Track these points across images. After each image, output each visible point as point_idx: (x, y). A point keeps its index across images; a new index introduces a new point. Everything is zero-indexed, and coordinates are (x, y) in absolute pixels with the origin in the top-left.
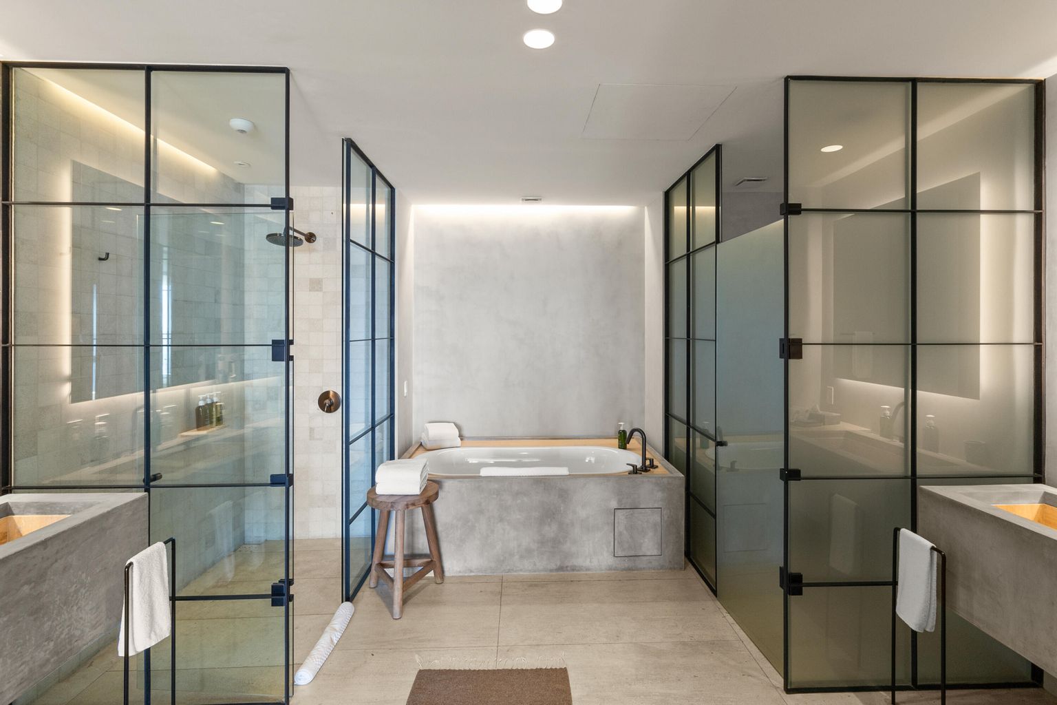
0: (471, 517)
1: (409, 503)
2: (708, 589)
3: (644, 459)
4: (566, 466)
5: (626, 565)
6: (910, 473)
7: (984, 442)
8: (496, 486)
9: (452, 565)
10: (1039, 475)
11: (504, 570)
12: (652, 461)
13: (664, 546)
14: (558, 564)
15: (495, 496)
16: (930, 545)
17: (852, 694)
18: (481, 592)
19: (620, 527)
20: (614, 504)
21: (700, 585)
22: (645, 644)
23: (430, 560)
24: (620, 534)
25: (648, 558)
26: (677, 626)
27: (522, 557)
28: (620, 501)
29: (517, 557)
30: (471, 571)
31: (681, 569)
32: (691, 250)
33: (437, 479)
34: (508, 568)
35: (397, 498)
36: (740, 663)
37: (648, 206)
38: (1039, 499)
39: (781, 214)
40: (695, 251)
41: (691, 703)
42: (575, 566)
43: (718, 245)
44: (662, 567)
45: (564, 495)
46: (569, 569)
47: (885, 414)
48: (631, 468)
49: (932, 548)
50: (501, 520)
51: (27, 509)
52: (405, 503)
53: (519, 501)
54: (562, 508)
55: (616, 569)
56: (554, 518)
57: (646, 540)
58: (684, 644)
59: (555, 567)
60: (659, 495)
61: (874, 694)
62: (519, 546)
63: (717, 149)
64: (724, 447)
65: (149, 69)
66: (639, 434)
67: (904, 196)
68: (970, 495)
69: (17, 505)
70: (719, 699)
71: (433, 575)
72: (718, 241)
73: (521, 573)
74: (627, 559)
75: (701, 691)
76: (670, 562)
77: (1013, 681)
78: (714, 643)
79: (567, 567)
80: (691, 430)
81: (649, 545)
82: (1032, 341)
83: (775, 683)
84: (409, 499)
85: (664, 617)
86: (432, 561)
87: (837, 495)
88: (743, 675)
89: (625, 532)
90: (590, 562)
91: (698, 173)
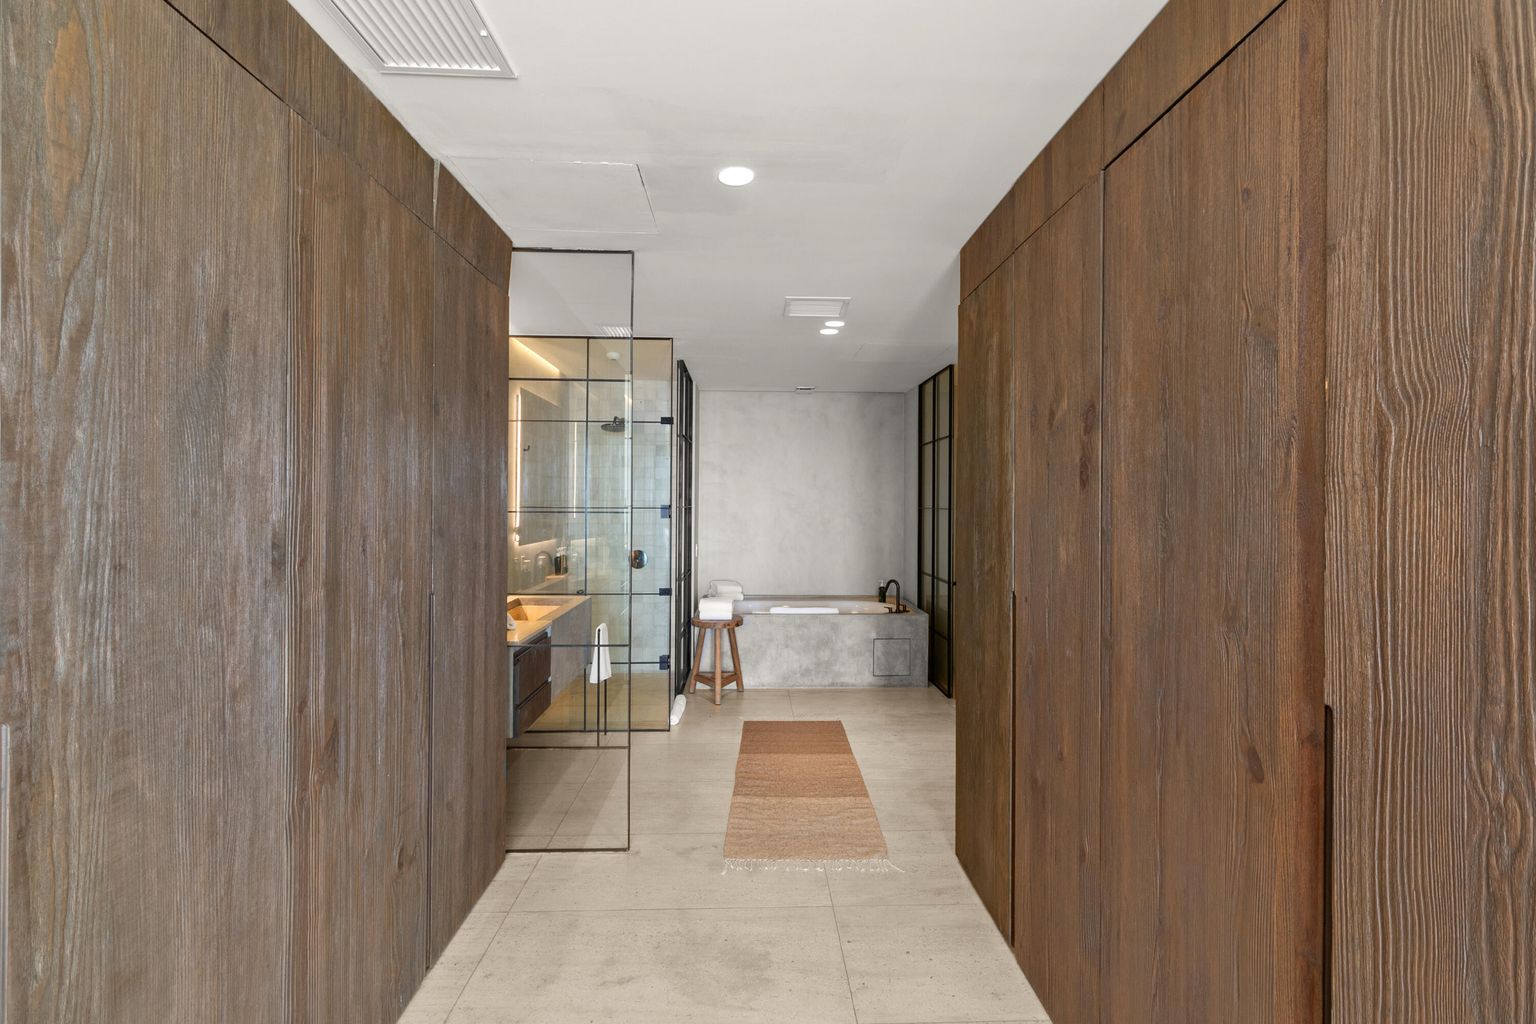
0: (764, 644)
1: (720, 627)
2: (944, 696)
3: (898, 605)
5: (883, 682)
8: (783, 620)
9: (749, 681)
11: (790, 685)
12: (905, 607)
13: (912, 668)
14: (831, 680)
15: (782, 628)
18: (774, 695)
19: (879, 653)
20: (873, 635)
21: (939, 694)
24: (879, 659)
25: (899, 677)
27: (802, 675)
28: (878, 633)
29: (798, 675)
30: (763, 686)
31: (925, 686)
32: (935, 439)
33: (743, 609)
34: (792, 683)
40: (939, 439)
42: (843, 683)
43: (951, 439)
44: (910, 685)
45: (835, 628)
46: (838, 685)
48: (887, 610)
50: (787, 646)
51: (529, 602)
52: (718, 626)
53: (800, 632)
54: (833, 638)
55: (874, 686)
56: (827, 646)
57: (898, 664)
59: (828, 683)
60: (911, 629)
62: (800, 667)
63: (951, 367)
65: (589, 338)
66: (895, 584)
69: (524, 600)
71: (735, 688)
72: (950, 436)
73: (803, 688)
74: (883, 678)
76: (915, 680)
79: (837, 683)
80: (936, 580)
81: (901, 669)
84: (720, 623)
86: (734, 675)
89: (882, 656)
90: (855, 680)
91: (941, 376)
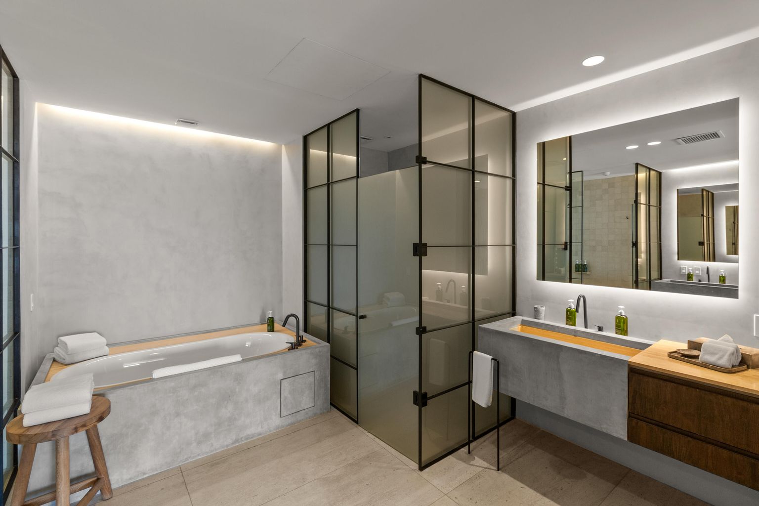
0: (143, 420)
1: (79, 425)
2: (350, 420)
3: (298, 336)
4: (238, 354)
5: (290, 421)
6: (471, 320)
7: (489, 298)
8: (173, 384)
9: (121, 475)
10: (514, 312)
11: (181, 461)
12: (302, 337)
13: (316, 398)
14: (235, 437)
15: (171, 394)
16: (491, 357)
17: (450, 456)
18: (162, 489)
19: (285, 393)
20: (280, 376)
21: (344, 419)
22: (326, 476)
23: (95, 479)
24: (286, 398)
25: (305, 411)
26: (341, 454)
27: (199, 443)
28: (285, 373)
29: (194, 444)
30: (145, 474)
31: (328, 412)
32: (330, 182)
33: (102, 392)
34: (186, 457)
35: (59, 424)
36: (389, 463)
37: (285, 145)
38: (520, 323)
39: (417, 162)
40: (337, 182)
41: (372, 505)
42: (249, 435)
43: (359, 179)
44: (315, 414)
45: (238, 378)
46: (243, 439)
47: (439, 288)
48: (290, 345)
49: (492, 359)
50: (178, 415)
52: (74, 427)
53: (196, 393)
54: (237, 390)
55: (282, 427)
56: (230, 400)
57: (304, 398)
58: (351, 465)
59: (231, 442)
60: (314, 361)
61: (459, 451)
62: (197, 433)
63: (357, 111)
64: (364, 319)
66: (293, 317)
67: (467, 158)
68: (500, 326)
70: (388, 493)
72: (358, 177)
73: (200, 457)
74: (290, 416)
75: (375, 493)
76: (321, 409)
77: (506, 419)
78: (369, 457)
79: (241, 438)
80: (331, 309)
81: (306, 401)
82: (511, 244)
83: (412, 467)
84: (76, 421)
85: (330, 451)
86: (98, 479)
87: (432, 339)
88: (394, 470)
89: (289, 396)
90: (262, 428)
91: (339, 126)
